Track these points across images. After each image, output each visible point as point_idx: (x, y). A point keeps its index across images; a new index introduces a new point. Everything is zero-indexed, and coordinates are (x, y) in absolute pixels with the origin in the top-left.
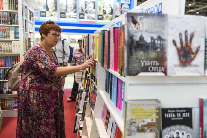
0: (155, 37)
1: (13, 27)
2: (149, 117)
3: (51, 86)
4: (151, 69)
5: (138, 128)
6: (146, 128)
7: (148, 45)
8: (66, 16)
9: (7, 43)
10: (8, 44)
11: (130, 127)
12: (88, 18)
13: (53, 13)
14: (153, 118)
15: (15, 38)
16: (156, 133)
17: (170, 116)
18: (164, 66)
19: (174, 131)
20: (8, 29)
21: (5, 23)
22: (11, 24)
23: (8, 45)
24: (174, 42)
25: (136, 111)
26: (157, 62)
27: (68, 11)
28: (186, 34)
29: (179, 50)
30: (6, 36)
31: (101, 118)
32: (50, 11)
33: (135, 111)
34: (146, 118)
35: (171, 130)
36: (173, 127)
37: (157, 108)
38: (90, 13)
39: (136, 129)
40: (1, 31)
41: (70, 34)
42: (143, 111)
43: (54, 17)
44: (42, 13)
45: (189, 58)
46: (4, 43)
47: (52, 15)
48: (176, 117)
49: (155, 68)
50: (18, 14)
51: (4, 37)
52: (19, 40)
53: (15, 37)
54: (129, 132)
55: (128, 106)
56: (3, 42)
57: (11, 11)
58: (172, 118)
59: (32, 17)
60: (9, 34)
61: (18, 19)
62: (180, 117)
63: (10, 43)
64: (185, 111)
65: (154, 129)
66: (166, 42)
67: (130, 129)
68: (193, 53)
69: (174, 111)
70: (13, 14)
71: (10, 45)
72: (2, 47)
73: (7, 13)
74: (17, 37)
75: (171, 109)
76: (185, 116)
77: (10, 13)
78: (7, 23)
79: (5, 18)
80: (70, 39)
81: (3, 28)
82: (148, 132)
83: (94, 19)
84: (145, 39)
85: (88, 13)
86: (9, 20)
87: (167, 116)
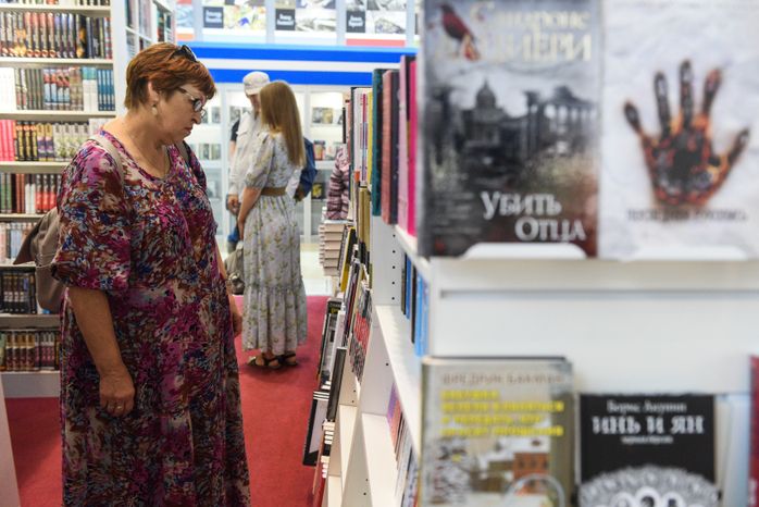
0: (546, 90)
1: (93, 69)
2: (524, 431)
3: (167, 292)
4: (527, 229)
5: (474, 474)
6: (509, 476)
7: (514, 126)
8: (297, 21)
9: (72, 128)
10: (77, 130)
11: (440, 468)
12: (379, 28)
13: (250, 13)
14: (539, 435)
15: (102, 106)
16: (551, 499)
17: (618, 428)
18: (582, 217)
19: (633, 490)
20: (75, 75)
21: (65, 53)
22: (85, 56)
23: (75, 134)
24: (631, 114)
25: (467, 405)
26: (556, 200)
27: (303, 3)
28: (686, 78)
29: (650, 149)
30: (70, 102)
31: (387, 416)
32: (238, 7)
33: (461, 405)
34: (508, 435)
35: (619, 488)
36: (627, 476)
37: (557, 392)
38: (388, 9)
39: (466, 477)
40: (51, 83)
41: (313, 92)
42: (495, 406)
43: (252, 28)
44: (208, 13)
45: (698, 182)
46: (62, 128)
47: (245, 21)
48: (644, 432)
49: (544, 224)
50: (108, 20)
51: (61, 104)
52: (114, 117)
53: (99, 106)
54: (437, 488)
55: (434, 381)
56: (60, 123)
57: (85, 7)
58: (627, 435)
59: (166, 29)
60: (78, 92)
61: (109, 38)
62: (661, 435)
63: (82, 128)
64: (681, 407)
65: (545, 482)
66: (593, 114)
67: (439, 476)
68: (715, 162)
69: (635, 408)
70: (91, 19)
71: (84, 134)
72: (55, 140)
73: (71, 16)
74: (107, 106)
75: (620, 399)
76: (683, 430)
77: (83, 16)
78: (71, 54)
79: (65, 33)
80: (311, 112)
81: (59, 71)
82: (518, 492)
83: (400, 31)
84: (501, 102)
85: (377, 9)
86: (78, 42)
87: (602, 426)
